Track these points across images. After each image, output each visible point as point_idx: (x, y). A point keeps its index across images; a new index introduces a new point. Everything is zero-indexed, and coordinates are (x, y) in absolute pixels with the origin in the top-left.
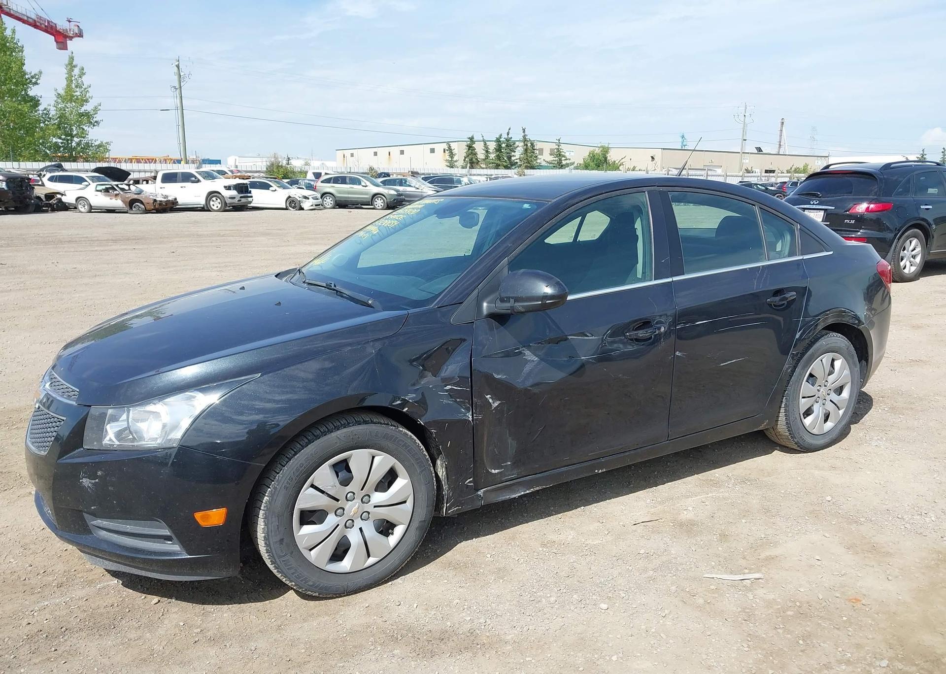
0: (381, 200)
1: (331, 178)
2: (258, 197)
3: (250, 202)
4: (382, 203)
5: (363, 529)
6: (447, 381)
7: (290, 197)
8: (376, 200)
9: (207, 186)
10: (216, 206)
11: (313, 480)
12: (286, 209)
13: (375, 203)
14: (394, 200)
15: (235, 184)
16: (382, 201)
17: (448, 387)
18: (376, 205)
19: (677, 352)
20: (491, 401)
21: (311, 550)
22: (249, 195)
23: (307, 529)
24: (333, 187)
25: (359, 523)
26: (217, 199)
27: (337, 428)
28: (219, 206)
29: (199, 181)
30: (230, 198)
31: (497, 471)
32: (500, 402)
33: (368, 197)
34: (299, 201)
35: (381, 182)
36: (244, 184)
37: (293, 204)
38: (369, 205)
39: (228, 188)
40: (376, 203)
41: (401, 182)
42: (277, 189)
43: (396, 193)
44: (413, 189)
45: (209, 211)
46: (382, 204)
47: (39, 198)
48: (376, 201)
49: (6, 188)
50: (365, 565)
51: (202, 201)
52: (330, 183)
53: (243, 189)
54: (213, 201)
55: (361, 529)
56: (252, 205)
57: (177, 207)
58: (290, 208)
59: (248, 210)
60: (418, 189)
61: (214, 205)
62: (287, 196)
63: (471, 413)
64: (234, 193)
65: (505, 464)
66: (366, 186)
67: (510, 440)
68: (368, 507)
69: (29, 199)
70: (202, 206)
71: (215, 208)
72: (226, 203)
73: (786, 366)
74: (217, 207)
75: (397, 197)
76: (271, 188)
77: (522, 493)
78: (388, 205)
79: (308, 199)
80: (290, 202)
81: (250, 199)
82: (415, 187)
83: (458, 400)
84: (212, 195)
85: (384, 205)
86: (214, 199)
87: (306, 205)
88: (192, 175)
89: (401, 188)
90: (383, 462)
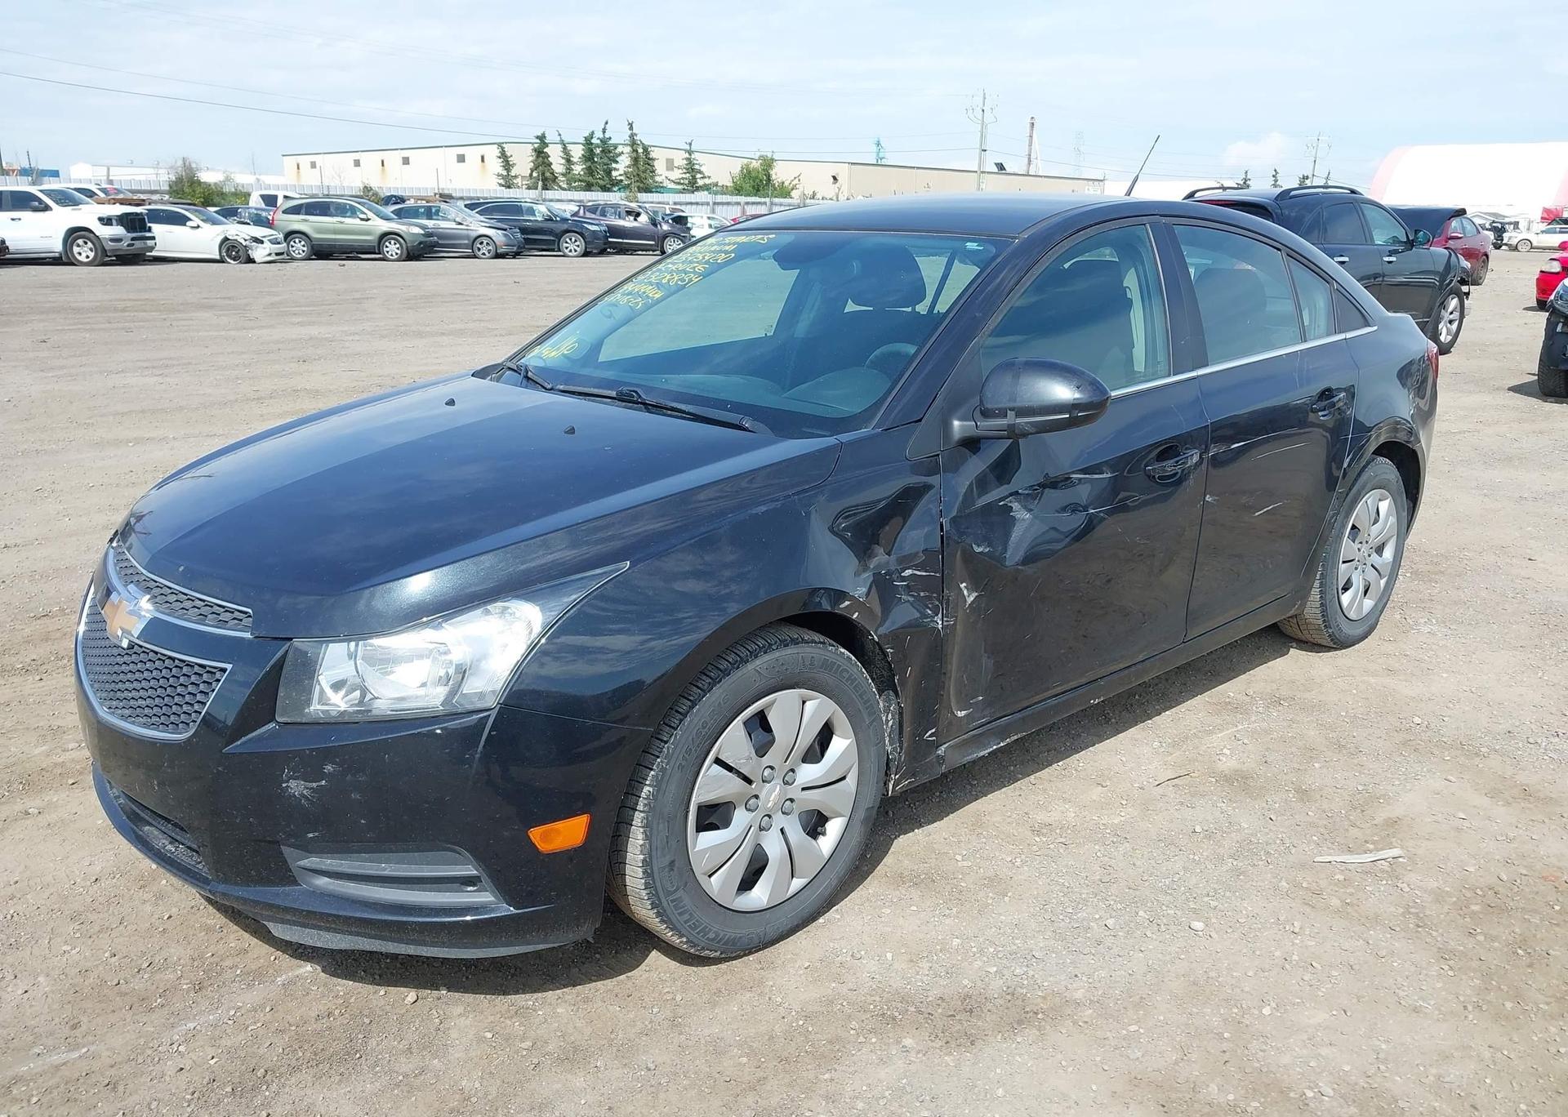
0: (395, 244)
1: (302, 205)
2: (166, 238)
3: (152, 249)
4: (398, 249)
5: (786, 830)
6: (906, 561)
7: (226, 239)
8: (387, 244)
9: (60, 220)
10: (84, 255)
11: (718, 750)
12: (222, 261)
13: (385, 249)
14: (421, 243)
15: (119, 214)
16: (398, 245)
17: (908, 572)
18: (388, 252)
19: (1208, 496)
20: (965, 592)
21: (710, 876)
22: (148, 234)
23: (708, 839)
24: (306, 221)
25: (779, 820)
26: (86, 243)
27: (755, 655)
28: (92, 255)
29: (47, 208)
30: (112, 240)
31: (964, 713)
32: (976, 594)
33: (372, 238)
34: (246, 247)
35: (392, 212)
36: (137, 214)
37: (233, 251)
38: (375, 253)
39: (106, 221)
40: (388, 249)
41: (430, 213)
42: (201, 223)
43: (423, 232)
44: (453, 225)
45: (73, 264)
46: (399, 252)
48: (387, 247)
50: (789, 892)
51: (57, 246)
52: (299, 214)
53: (134, 223)
54: (78, 246)
55: (782, 830)
56: (154, 253)
57: (7, 256)
58: (229, 260)
59: (147, 262)
60: (460, 224)
61: (80, 254)
62: (222, 237)
63: (940, 615)
64: (118, 230)
65: (974, 700)
66: (368, 220)
67: (985, 660)
68: (794, 792)
70: (57, 255)
71: (82, 258)
72: (104, 251)
74: (88, 257)
75: (423, 239)
76: (188, 223)
77: (995, 747)
78: (408, 253)
79: (262, 242)
80: (228, 250)
81: (150, 243)
82: (455, 221)
83: (922, 594)
84: (75, 234)
85: (402, 253)
86: (80, 242)
87: (260, 253)
88: (33, 197)
89: (430, 223)
90: (817, 708)
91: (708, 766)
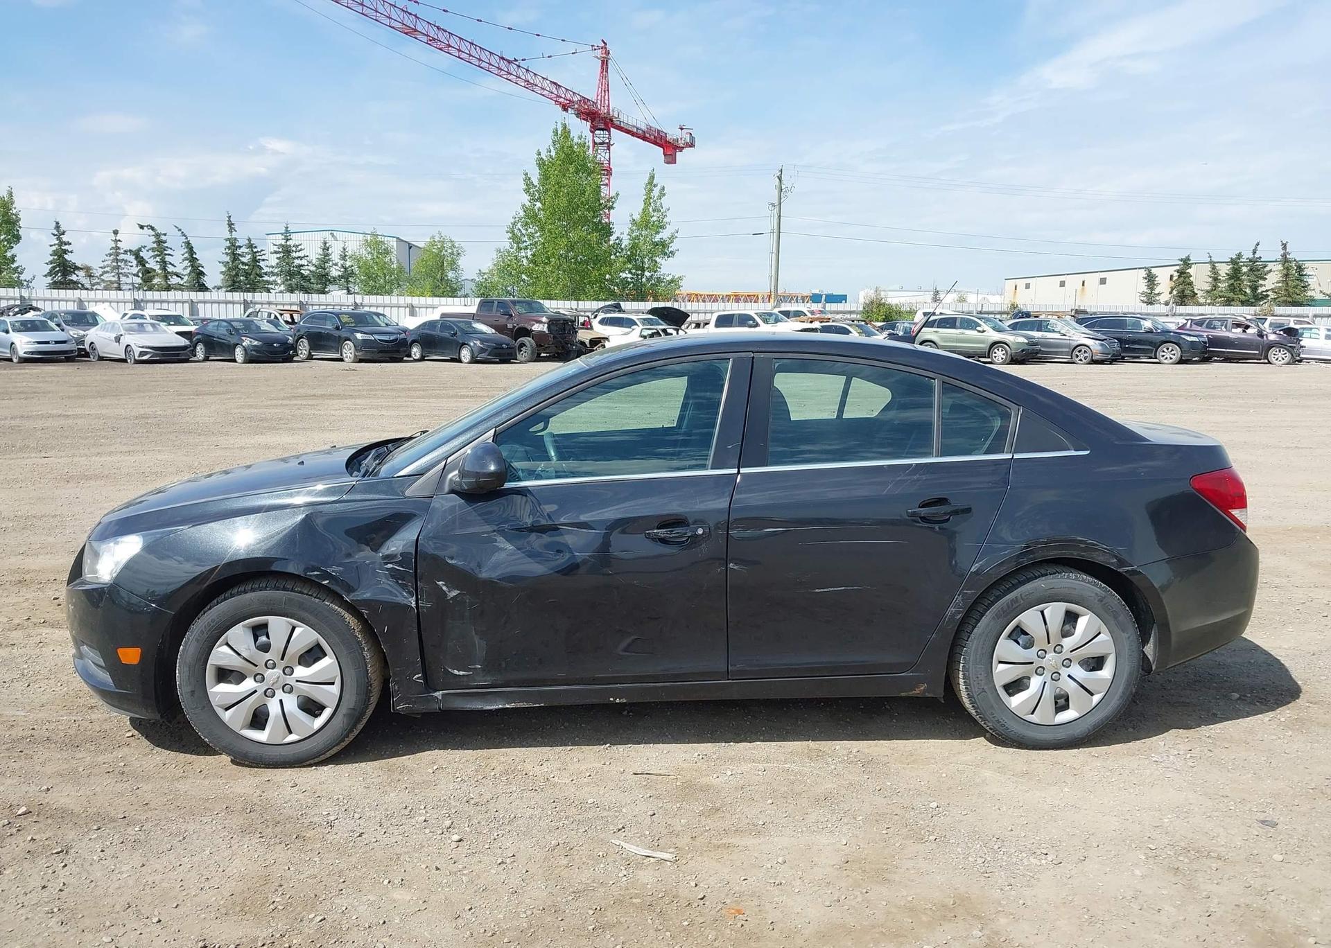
0: (1002, 351)
1: (936, 320)
4: (1004, 354)
5: (283, 701)
6: (389, 558)
8: (996, 350)
11: (227, 637)
13: (994, 355)
14: (1023, 351)
16: (1004, 352)
17: (390, 566)
18: (995, 357)
19: (731, 564)
20: (444, 588)
21: (227, 709)
23: (224, 688)
24: (937, 332)
25: (279, 694)
27: (253, 590)
29: (756, 324)
31: (461, 673)
32: (457, 592)
33: (984, 346)
35: (1008, 326)
38: (985, 357)
40: (995, 355)
41: (1040, 326)
42: (856, 334)
43: (1026, 341)
44: (1057, 336)
46: (1004, 357)
47: (583, 343)
48: (995, 353)
49: (547, 332)
50: (286, 740)
52: (932, 327)
55: (281, 701)
60: (1065, 335)
63: (414, 598)
65: (473, 667)
66: (983, 331)
67: (476, 639)
68: (290, 680)
69: (571, 344)
73: (952, 610)
75: (1026, 347)
77: (500, 706)
78: (1012, 358)
82: (1059, 332)
83: (400, 582)
85: (1006, 358)
88: (750, 318)
89: (1037, 334)
90: (305, 635)
91: (220, 646)
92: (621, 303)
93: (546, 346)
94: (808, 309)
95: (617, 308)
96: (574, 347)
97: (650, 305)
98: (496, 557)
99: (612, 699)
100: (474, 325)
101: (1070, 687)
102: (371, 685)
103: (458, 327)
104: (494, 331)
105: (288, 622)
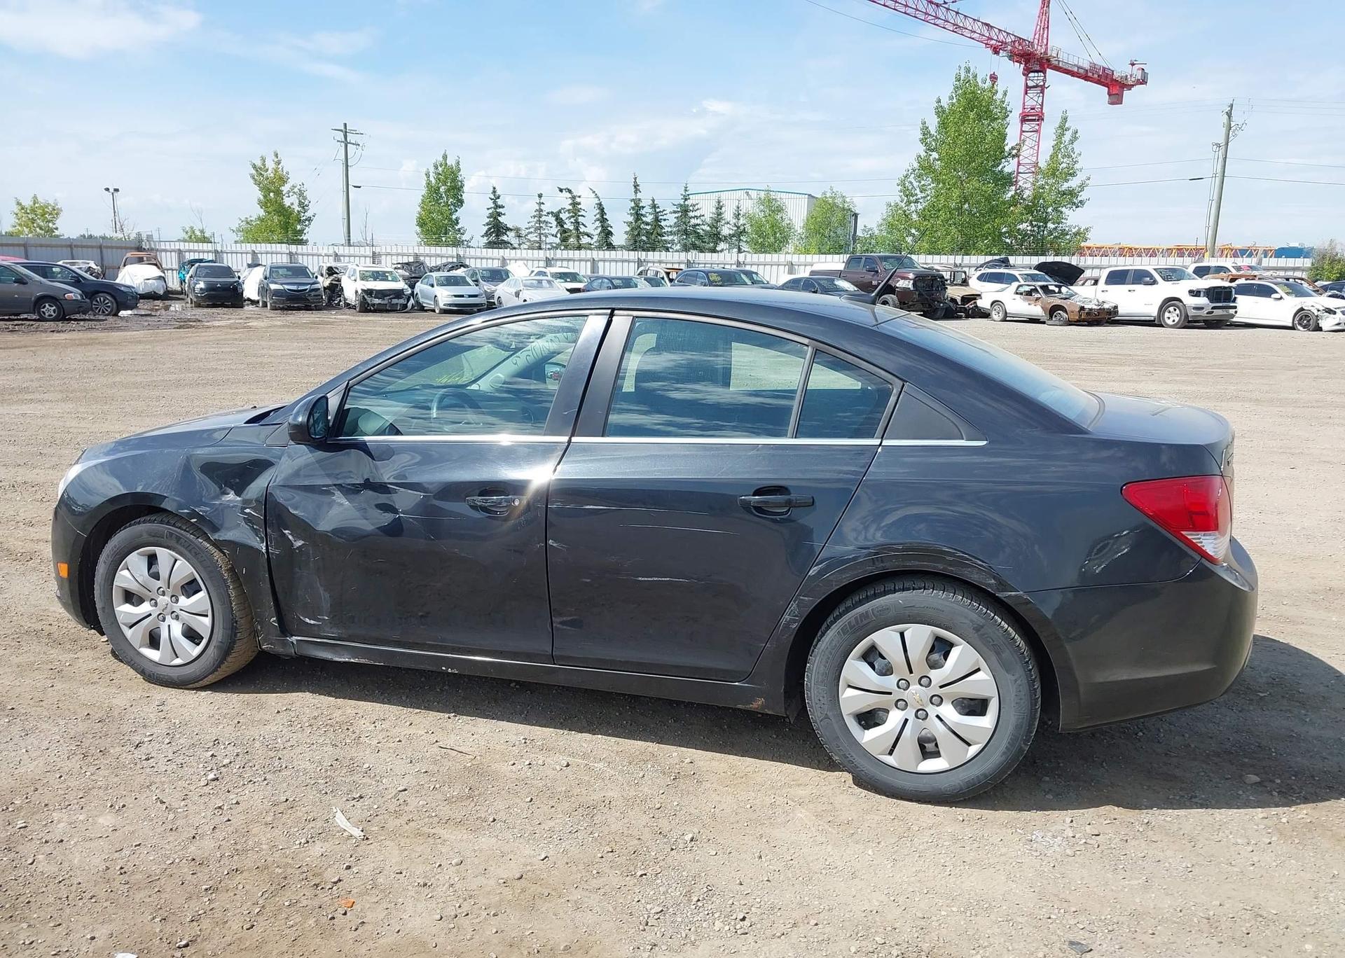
2: (1247, 308)
3: (1233, 316)
5: (171, 626)
7: (1302, 309)
9: (1165, 289)
10: (1172, 319)
11: (126, 562)
12: (1293, 328)
15: (1207, 287)
17: (248, 511)
19: (551, 541)
20: (290, 537)
21: (129, 627)
22: (1232, 304)
23: (126, 608)
26: (1175, 310)
28: (1177, 319)
29: (1154, 282)
30: (1195, 308)
31: (312, 622)
32: (303, 542)
34: (1317, 316)
36: (1225, 288)
37: (1306, 320)
39: (1195, 293)
42: (1284, 296)
45: (1161, 326)
47: (953, 300)
49: (912, 289)
51: (1153, 311)
53: (1221, 296)
54: (1170, 312)
56: (1234, 320)
58: (1299, 327)
59: (1233, 327)
61: (1169, 318)
62: (1300, 307)
63: (265, 544)
64: (1203, 301)
65: (321, 617)
68: (176, 607)
69: (938, 302)
70: (1152, 319)
71: (1170, 322)
72: (1187, 316)
73: (787, 617)
74: (1174, 321)
76: (1274, 296)
79: (1335, 313)
80: (1301, 319)
81: (1232, 311)
83: (255, 527)
84: (1170, 302)
86: (1171, 309)
87: (1327, 323)
88: (1147, 274)
90: (183, 568)
91: (121, 570)
92: (1009, 257)
93: (910, 303)
94: (1234, 265)
95: (1005, 263)
96: (942, 305)
97: (1036, 260)
98: (334, 511)
99: (444, 668)
100: (836, 283)
101: (938, 730)
102: (236, 622)
103: (819, 284)
104: (856, 289)
105: (170, 554)
